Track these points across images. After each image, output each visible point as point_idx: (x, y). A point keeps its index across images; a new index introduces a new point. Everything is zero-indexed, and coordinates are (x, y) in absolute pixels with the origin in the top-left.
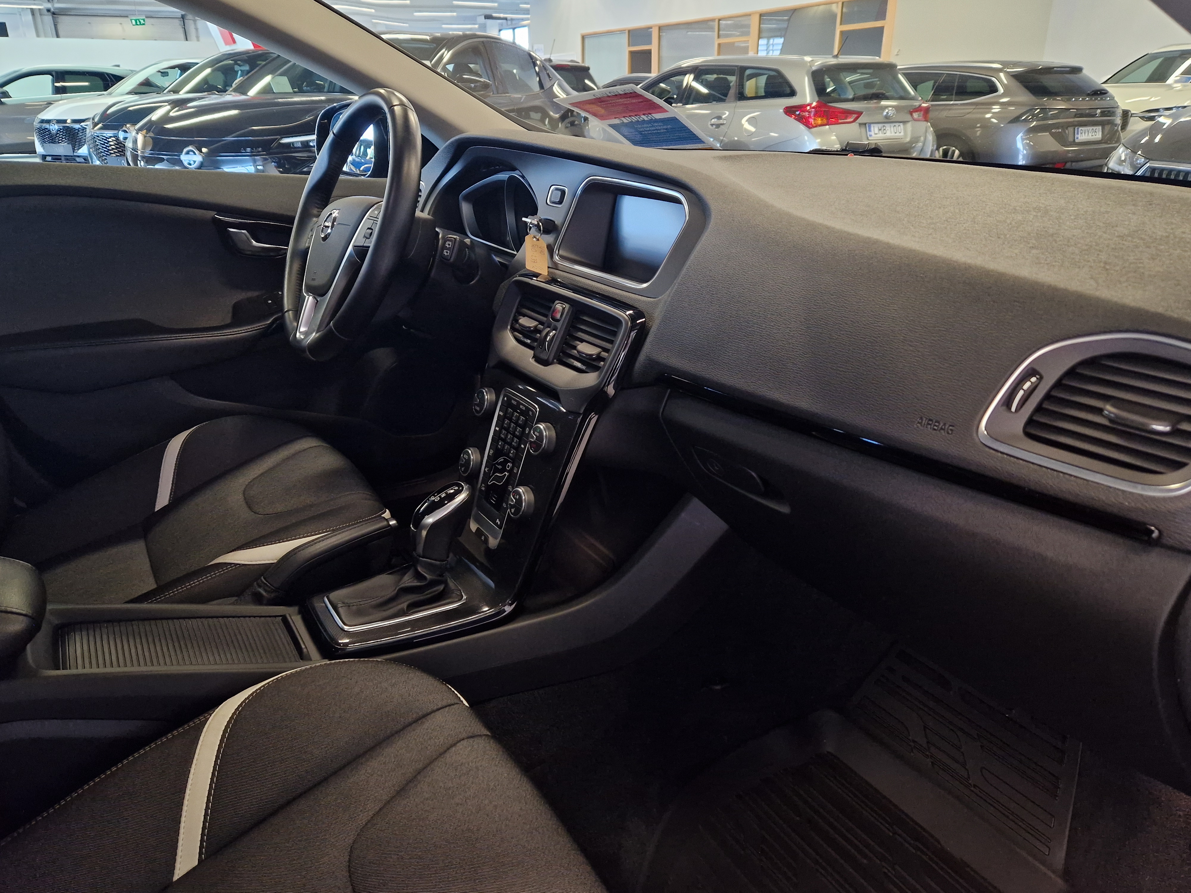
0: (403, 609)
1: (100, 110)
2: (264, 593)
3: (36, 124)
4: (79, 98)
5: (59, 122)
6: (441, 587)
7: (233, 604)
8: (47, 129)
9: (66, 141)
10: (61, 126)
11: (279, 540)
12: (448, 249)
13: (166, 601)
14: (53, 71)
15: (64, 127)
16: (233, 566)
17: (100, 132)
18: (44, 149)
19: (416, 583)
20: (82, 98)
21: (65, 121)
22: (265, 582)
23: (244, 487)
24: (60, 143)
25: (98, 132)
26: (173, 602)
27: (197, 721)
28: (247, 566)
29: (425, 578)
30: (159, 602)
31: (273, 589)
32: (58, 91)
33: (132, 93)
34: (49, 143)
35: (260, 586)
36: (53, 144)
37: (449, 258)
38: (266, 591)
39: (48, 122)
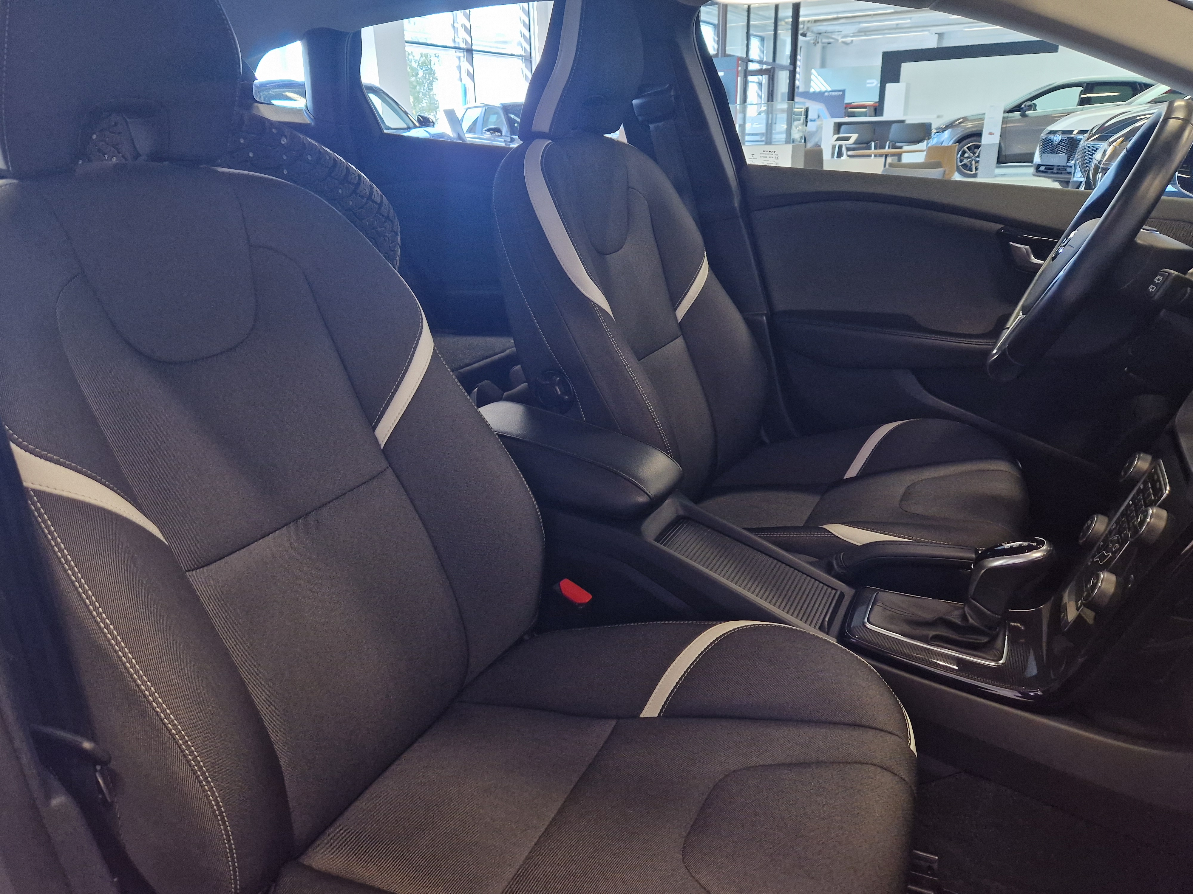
0: (927, 636)
1: (1101, 122)
2: (836, 567)
3: (1043, 135)
4: (1093, 109)
5: (1064, 132)
6: (985, 640)
7: (811, 564)
8: (1050, 140)
9: (1065, 151)
10: (1065, 137)
11: (873, 529)
12: (1156, 285)
13: (764, 538)
14: (1084, 83)
15: (1068, 137)
16: (829, 534)
17: (1094, 143)
18: (1041, 159)
19: (958, 621)
20: (1096, 109)
21: (1071, 132)
22: (841, 557)
23: (913, 482)
24: (1059, 153)
25: (1092, 143)
26: (770, 542)
27: (706, 623)
28: (839, 539)
29: (967, 620)
30: (760, 537)
31: (843, 565)
32: (1083, 102)
33: (1152, 103)
34: (1048, 153)
35: (836, 559)
36: (1052, 155)
37: (1152, 295)
38: (838, 564)
39: (1054, 133)
